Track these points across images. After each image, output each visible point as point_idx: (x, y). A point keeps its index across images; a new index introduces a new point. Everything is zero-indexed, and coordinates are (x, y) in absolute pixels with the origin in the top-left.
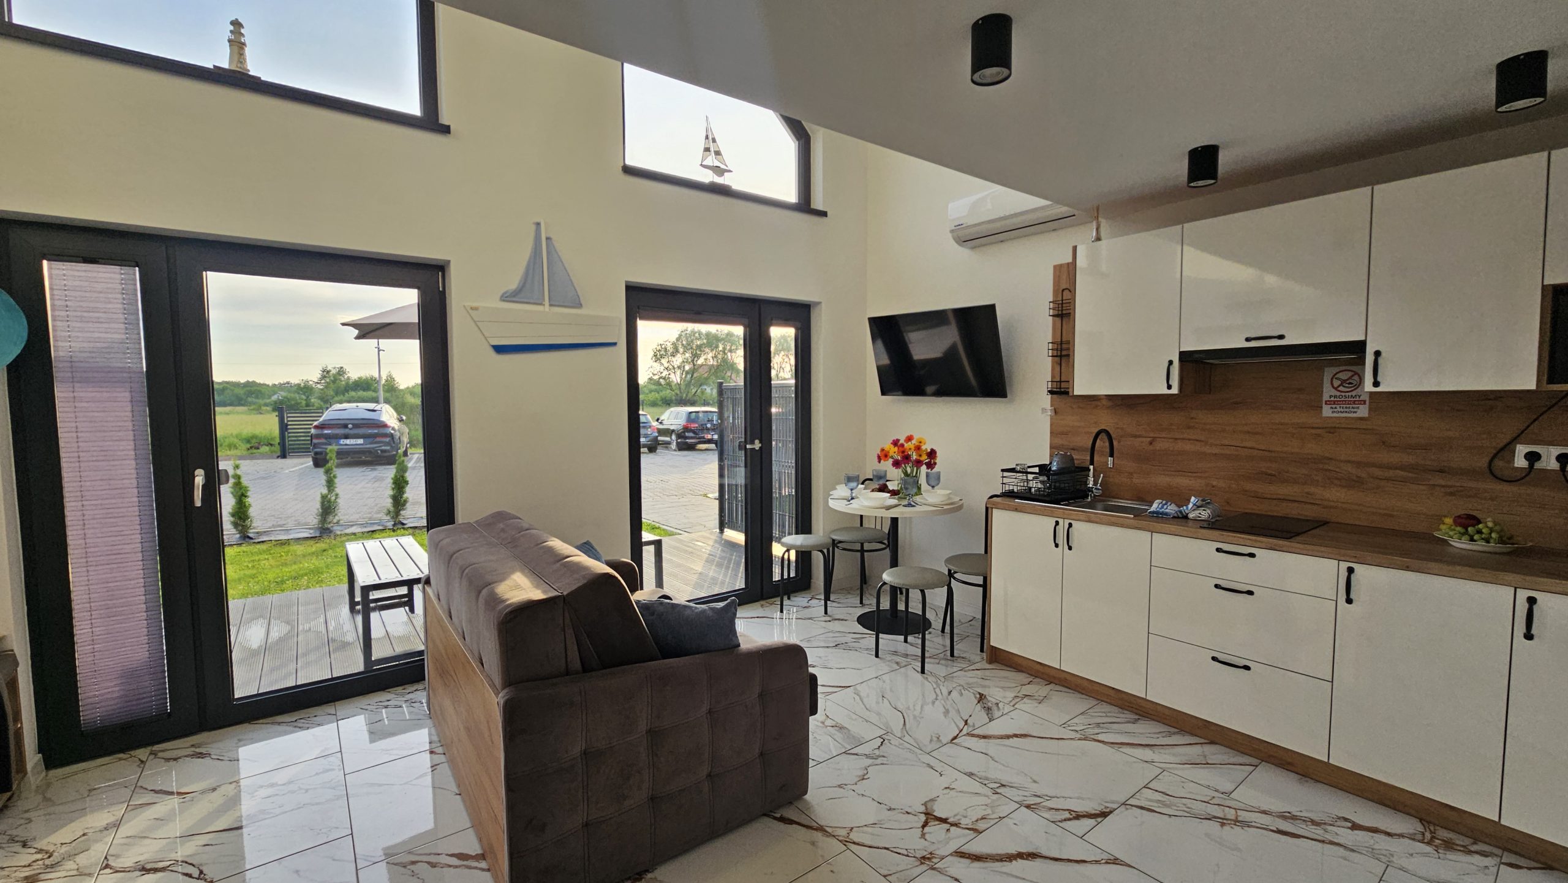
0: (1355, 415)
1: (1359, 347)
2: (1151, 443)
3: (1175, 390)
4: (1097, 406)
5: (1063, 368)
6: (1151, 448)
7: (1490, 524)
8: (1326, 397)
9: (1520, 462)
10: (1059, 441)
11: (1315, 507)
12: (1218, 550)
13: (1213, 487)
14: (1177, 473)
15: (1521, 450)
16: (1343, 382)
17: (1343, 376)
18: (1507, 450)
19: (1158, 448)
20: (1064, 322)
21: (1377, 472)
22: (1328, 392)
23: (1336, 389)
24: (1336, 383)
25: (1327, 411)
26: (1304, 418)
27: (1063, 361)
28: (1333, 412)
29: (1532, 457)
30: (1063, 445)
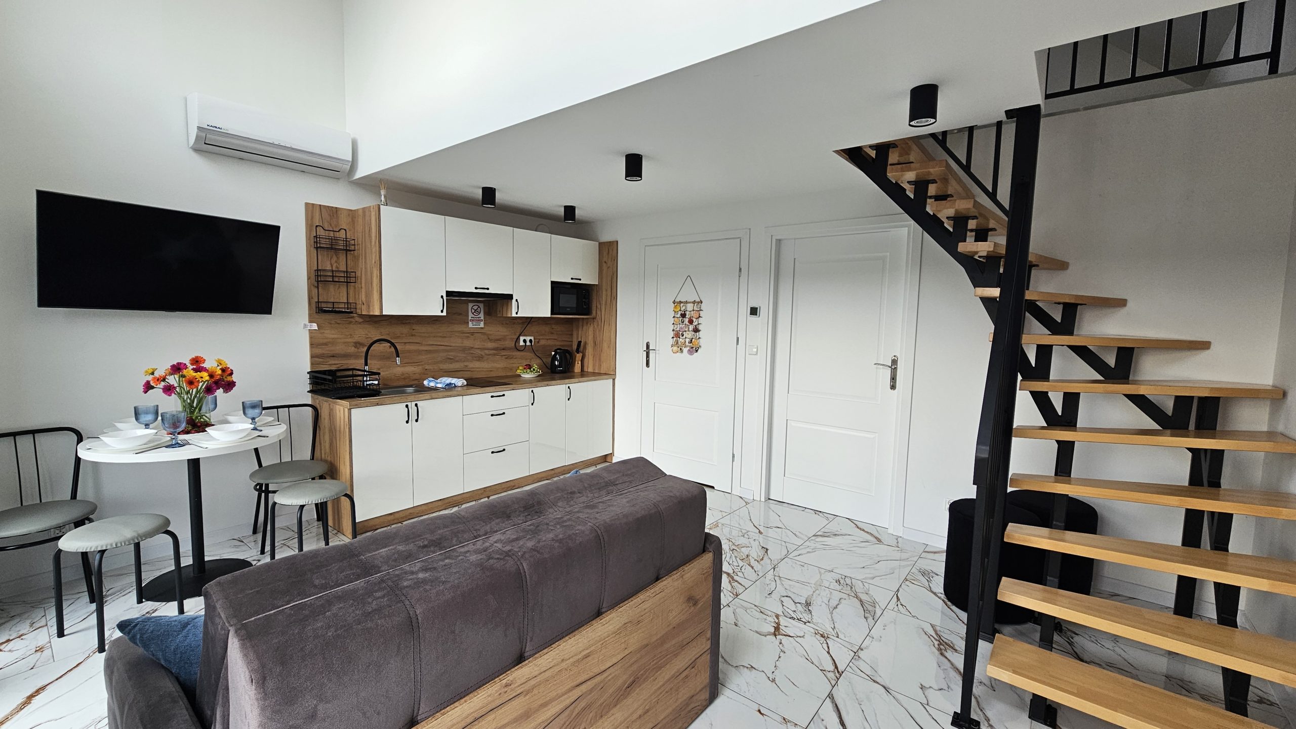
0: (479, 326)
1: (510, 297)
3: (444, 314)
4: (351, 322)
5: (320, 290)
8: (470, 318)
9: (522, 343)
10: (319, 351)
11: (469, 372)
12: (492, 397)
13: (426, 370)
14: (406, 365)
15: (522, 338)
16: (475, 310)
17: (475, 308)
18: (518, 339)
20: (319, 251)
21: (487, 352)
22: (471, 315)
23: (473, 314)
24: (473, 311)
25: (471, 325)
26: (462, 328)
27: (320, 285)
28: (473, 325)
29: (525, 341)
30: (323, 354)
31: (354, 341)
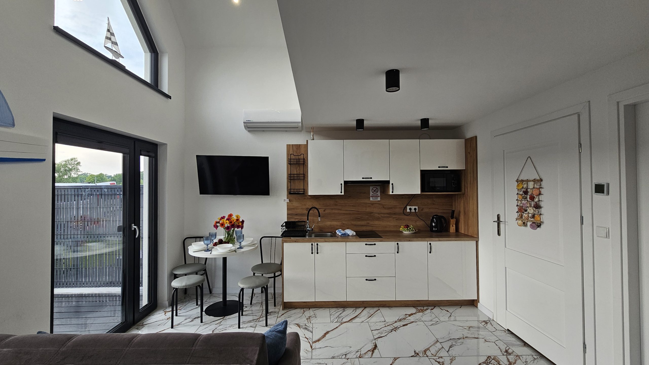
0: (377, 200)
1: (388, 182)
2: (324, 211)
3: (343, 194)
4: (305, 198)
5: (291, 184)
6: (324, 212)
7: (412, 227)
8: (371, 195)
9: (408, 211)
10: (290, 212)
11: (370, 227)
12: (366, 244)
13: (344, 224)
14: (333, 221)
15: (408, 207)
16: (374, 191)
17: (375, 189)
18: (406, 208)
19: (326, 212)
20: (291, 166)
21: (382, 215)
22: (371, 194)
23: (373, 192)
24: (373, 191)
25: (371, 199)
26: (366, 201)
27: (292, 181)
28: (373, 199)
29: (410, 209)
30: (292, 213)
31: (306, 207)
